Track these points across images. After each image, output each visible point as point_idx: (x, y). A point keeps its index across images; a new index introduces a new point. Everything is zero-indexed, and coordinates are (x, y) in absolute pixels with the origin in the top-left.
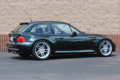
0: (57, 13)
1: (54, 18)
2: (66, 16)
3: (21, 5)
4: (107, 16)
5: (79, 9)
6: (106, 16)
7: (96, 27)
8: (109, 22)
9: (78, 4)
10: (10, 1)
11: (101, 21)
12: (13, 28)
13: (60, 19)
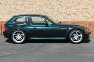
0: (39, 4)
1: (37, 8)
2: (47, 6)
4: (79, 7)
5: (57, 1)
7: (70, 15)
8: (80, 12)
11: (74, 11)
12: (3, 15)
13: (42, 9)
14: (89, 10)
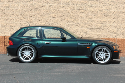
0: (54, 15)
1: (51, 20)
2: (63, 18)
3: (16, 6)
4: (105, 20)
5: (77, 12)
6: (103, 20)
7: (93, 30)
8: (106, 26)
9: (76, 7)
10: (4, 1)
11: (98, 24)
12: (7, 29)
13: (57, 21)
14: (118, 24)
